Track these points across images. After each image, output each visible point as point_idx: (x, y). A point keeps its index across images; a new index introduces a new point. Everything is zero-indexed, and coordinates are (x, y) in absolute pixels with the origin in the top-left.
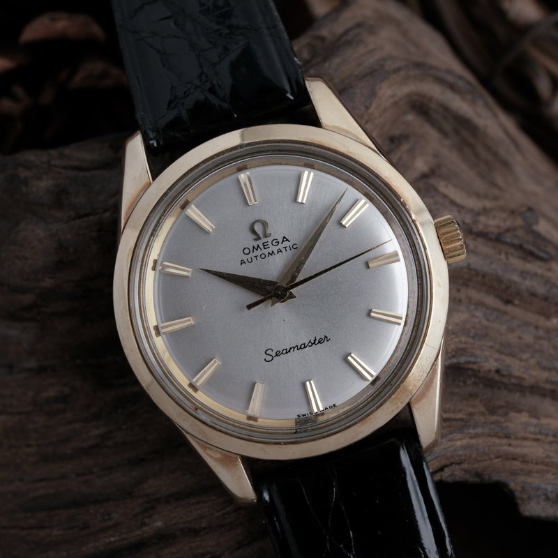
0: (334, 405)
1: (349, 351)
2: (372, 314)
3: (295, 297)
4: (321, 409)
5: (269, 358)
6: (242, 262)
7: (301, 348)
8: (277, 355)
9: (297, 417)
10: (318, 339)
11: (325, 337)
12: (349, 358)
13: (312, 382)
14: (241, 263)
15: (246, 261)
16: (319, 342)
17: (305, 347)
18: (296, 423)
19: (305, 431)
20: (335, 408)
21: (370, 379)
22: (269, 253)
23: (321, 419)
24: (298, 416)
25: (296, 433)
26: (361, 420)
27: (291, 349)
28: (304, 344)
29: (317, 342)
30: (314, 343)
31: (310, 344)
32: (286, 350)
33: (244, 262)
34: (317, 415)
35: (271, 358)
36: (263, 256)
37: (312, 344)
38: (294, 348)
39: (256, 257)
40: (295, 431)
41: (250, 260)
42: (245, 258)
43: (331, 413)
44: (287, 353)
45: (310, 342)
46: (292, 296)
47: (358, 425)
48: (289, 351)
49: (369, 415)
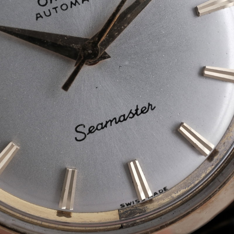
0: (165, 189)
1: (179, 121)
2: (206, 72)
3: (109, 57)
4: (150, 194)
5: (80, 136)
6: (38, 16)
7: (119, 121)
8: (90, 132)
9: (120, 207)
10: (140, 108)
11: (149, 105)
12: (182, 129)
13: (137, 162)
14: (37, 18)
15: (42, 14)
16: (142, 112)
17: (125, 120)
18: (120, 215)
19: (133, 225)
20: (167, 192)
21: (208, 152)
22: (72, 3)
23: (150, 207)
24: (122, 206)
25: (122, 227)
26: (201, 205)
27: (107, 122)
28: (124, 116)
29: (139, 112)
30: (136, 113)
31: (131, 115)
32: (102, 124)
33: (41, 17)
34: (145, 203)
35: (83, 136)
36: (64, 7)
37: (134, 115)
38: (111, 121)
39: (55, 8)
40: (120, 225)
41: (48, 13)
42: (41, 10)
43: (162, 199)
44: (102, 128)
45: (131, 112)
46: (105, 56)
47: (198, 211)
48: (106, 126)
49: (210, 197)
